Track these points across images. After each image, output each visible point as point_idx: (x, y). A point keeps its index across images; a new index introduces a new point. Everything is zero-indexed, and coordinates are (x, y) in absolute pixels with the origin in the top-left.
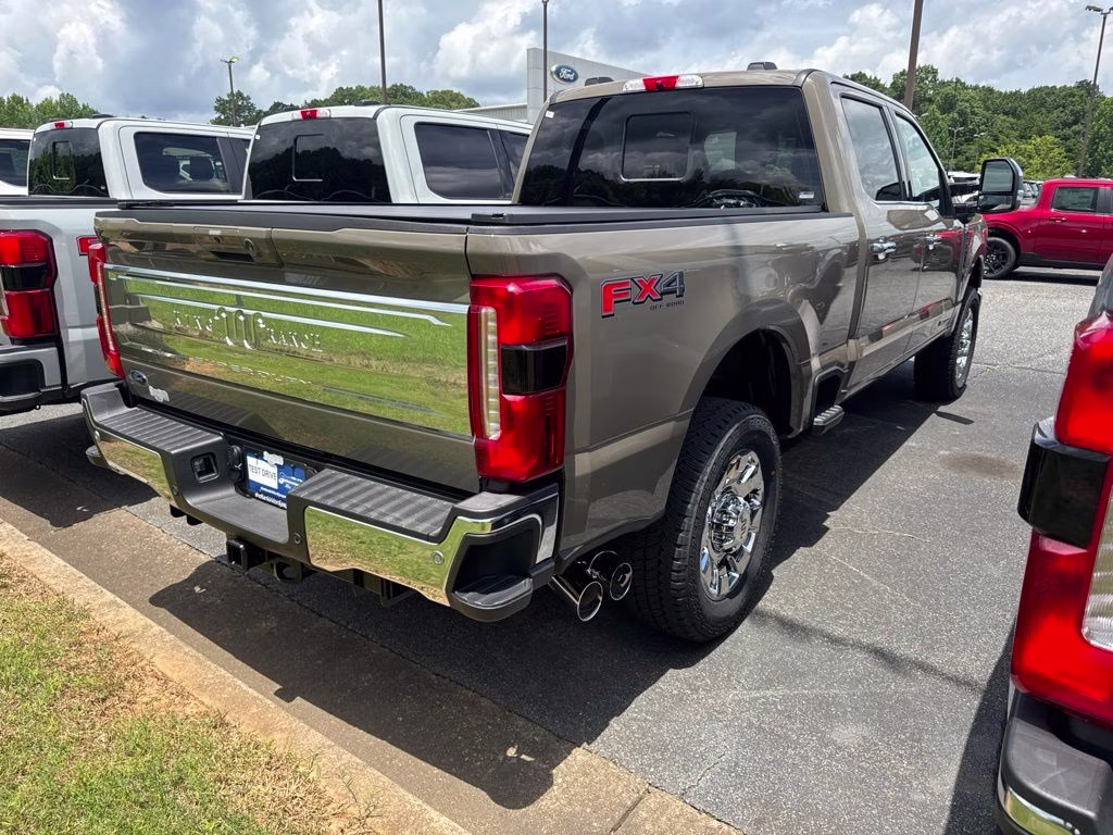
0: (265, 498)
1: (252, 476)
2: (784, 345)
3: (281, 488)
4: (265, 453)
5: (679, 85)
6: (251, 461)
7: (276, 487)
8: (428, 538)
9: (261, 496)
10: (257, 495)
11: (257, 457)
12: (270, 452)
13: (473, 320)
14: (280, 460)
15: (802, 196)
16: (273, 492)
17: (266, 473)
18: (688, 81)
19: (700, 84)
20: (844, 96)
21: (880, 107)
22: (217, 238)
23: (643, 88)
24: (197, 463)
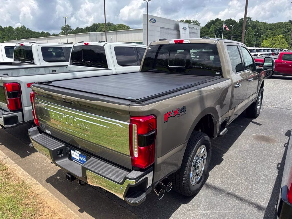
0: (76, 161)
1: (72, 155)
2: (213, 118)
3: (80, 160)
4: (76, 150)
5: (184, 42)
6: (72, 152)
7: (79, 159)
8: (119, 183)
9: (75, 161)
10: (74, 160)
11: (74, 151)
12: (77, 150)
13: (131, 127)
14: (80, 153)
15: (216, 73)
16: (78, 160)
17: (76, 155)
18: (186, 41)
19: (189, 42)
20: (228, 45)
21: (237, 46)
22: (64, 99)
23: (174, 43)
24: (58, 152)
